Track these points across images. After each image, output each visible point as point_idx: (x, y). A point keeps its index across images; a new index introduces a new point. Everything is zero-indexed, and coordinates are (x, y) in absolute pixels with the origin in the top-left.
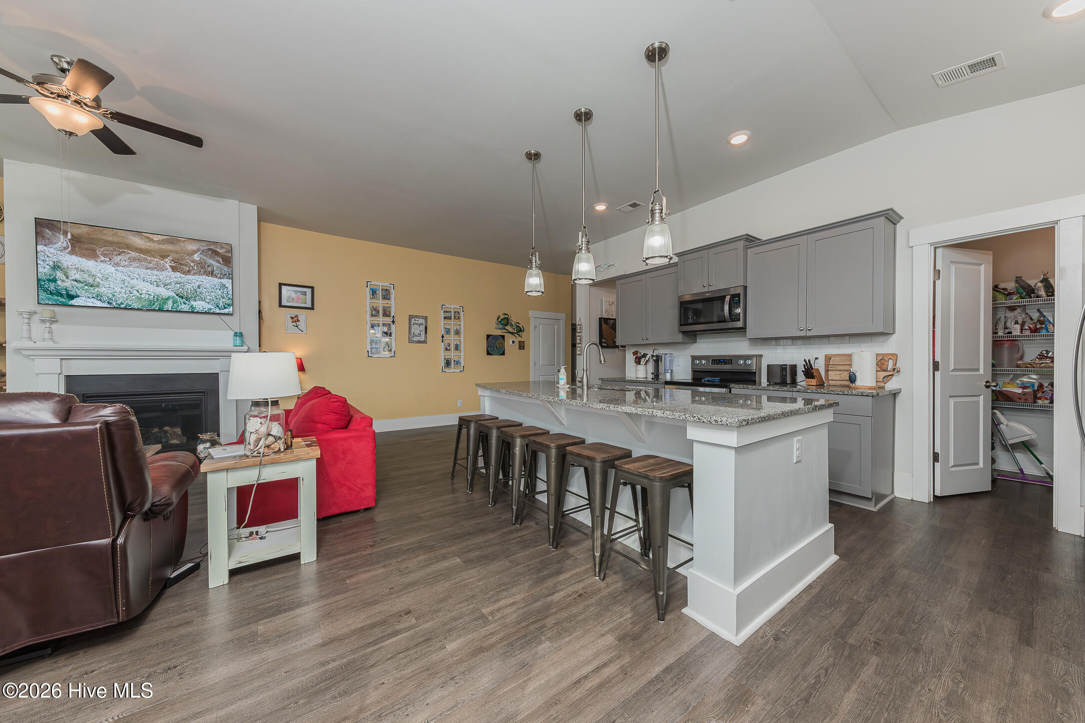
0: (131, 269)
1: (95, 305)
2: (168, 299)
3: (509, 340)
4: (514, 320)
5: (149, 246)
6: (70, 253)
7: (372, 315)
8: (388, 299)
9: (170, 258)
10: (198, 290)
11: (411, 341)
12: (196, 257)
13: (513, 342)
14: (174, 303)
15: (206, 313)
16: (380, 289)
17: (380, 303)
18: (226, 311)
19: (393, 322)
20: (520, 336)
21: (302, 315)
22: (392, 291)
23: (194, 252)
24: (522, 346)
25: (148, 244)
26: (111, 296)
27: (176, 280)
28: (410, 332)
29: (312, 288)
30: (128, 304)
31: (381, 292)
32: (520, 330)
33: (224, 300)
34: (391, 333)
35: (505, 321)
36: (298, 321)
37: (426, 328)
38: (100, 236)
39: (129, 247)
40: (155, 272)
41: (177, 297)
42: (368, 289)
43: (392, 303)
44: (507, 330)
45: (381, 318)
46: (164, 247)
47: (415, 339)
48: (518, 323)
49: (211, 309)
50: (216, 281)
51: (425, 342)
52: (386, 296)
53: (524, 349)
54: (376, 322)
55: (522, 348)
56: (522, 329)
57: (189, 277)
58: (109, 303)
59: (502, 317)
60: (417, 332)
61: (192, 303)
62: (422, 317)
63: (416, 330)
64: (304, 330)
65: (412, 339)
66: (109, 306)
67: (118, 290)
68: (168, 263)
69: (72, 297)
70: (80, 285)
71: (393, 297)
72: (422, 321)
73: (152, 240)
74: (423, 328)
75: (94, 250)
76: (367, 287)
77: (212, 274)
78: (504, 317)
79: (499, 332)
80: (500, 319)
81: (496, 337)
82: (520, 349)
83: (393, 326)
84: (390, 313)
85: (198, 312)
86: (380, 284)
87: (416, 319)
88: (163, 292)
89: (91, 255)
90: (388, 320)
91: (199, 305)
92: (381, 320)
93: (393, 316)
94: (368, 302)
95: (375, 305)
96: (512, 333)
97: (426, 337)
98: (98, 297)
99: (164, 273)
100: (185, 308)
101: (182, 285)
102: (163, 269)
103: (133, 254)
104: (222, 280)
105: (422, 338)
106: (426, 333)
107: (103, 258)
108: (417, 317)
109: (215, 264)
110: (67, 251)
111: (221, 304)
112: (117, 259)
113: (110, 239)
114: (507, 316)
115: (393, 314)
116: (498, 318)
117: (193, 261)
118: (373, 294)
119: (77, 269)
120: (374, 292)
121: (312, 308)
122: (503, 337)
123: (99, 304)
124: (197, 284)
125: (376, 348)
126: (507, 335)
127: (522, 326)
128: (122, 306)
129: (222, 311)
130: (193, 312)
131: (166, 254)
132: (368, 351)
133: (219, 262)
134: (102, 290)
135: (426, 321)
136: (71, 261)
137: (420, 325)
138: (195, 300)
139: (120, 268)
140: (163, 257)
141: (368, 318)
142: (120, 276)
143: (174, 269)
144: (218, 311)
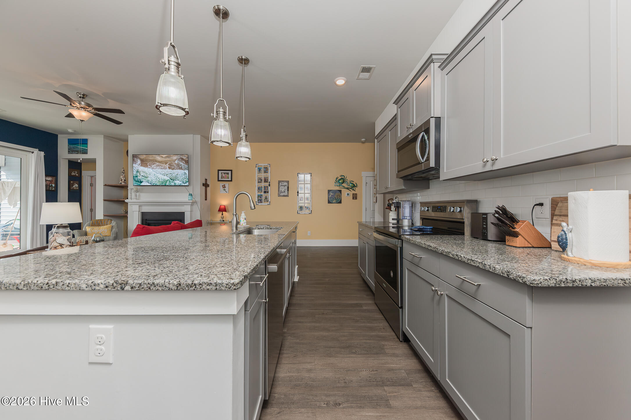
0: (157, 170)
1: (146, 185)
2: (167, 181)
3: (345, 192)
4: (349, 179)
5: (162, 160)
6: (141, 166)
7: (259, 182)
8: (267, 173)
9: (168, 164)
10: (177, 176)
11: (279, 196)
12: (176, 162)
13: (348, 194)
14: (169, 182)
15: (179, 186)
16: (263, 167)
17: (263, 175)
18: (186, 184)
19: (269, 185)
20: (353, 190)
21: (227, 184)
22: (269, 168)
23: (176, 160)
24: (355, 197)
25: (162, 159)
26: (151, 181)
27: (170, 172)
28: (279, 190)
29: (231, 171)
30: (156, 184)
31: (263, 169)
32: (354, 186)
33: (185, 180)
34: (268, 191)
35: (342, 180)
36: (225, 187)
37: (288, 188)
38: (148, 158)
39: (156, 161)
40: (164, 170)
41: (170, 180)
42: (257, 168)
43: (269, 175)
44: (344, 186)
45: (263, 183)
46: (166, 159)
47: (282, 194)
48: (352, 181)
49: (181, 184)
50: (182, 171)
51: (287, 196)
52: (266, 170)
53: (356, 199)
54: (260, 186)
55: (355, 198)
56: (356, 185)
57: (174, 171)
58: (151, 184)
59: (340, 178)
60: (283, 190)
61: (175, 182)
62: (286, 181)
63: (282, 189)
64: (228, 191)
65: (280, 194)
66: (151, 185)
67: (153, 178)
68: (167, 166)
69: (141, 182)
70: (143, 177)
71: (269, 171)
72: (286, 184)
73: (162, 157)
74: (286, 187)
75: (147, 164)
76: (256, 167)
77: (181, 169)
78: (341, 177)
79: (337, 188)
80: (338, 180)
81: (335, 192)
82: (353, 199)
83: (269, 188)
84: (268, 180)
85: (177, 186)
86: (262, 165)
87: (282, 183)
88: (166, 178)
89: (146, 166)
90: (267, 184)
91: (178, 183)
92: (263, 184)
93: (269, 182)
94: (257, 175)
95: (260, 177)
96: (348, 189)
97: (288, 193)
98: (148, 182)
99: (166, 170)
100: (173, 184)
101: (172, 174)
102: (165, 168)
103: (158, 164)
104: (185, 171)
105: (286, 194)
106: (288, 190)
107: (149, 166)
108: (283, 181)
109: (182, 164)
110: (140, 165)
111: (185, 181)
112: (153, 166)
113: (151, 159)
114: (343, 177)
115: (269, 181)
116: (337, 179)
117: (175, 164)
118: (259, 171)
119: (142, 171)
120: (260, 170)
121: (231, 181)
122: (340, 191)
123: (148, 184)
124: (177, 173)
125: (261, 200)
126: (343, 190)
127: (355, 183)
128: (154, 185)
129: (185, 185)
130: (175, 186)
131: (167, 162)
132: (256, 202)
133: (184, 163)
134: (149, 179)
135: (288, 184)
136: (141, 169)
137: (285, 186)
138: (176, 181)
139: (154, 170)
140: (166, 163)
141: (257, 184)
142: (154, 173)
143: (169, 168)
144: (183, 185)
